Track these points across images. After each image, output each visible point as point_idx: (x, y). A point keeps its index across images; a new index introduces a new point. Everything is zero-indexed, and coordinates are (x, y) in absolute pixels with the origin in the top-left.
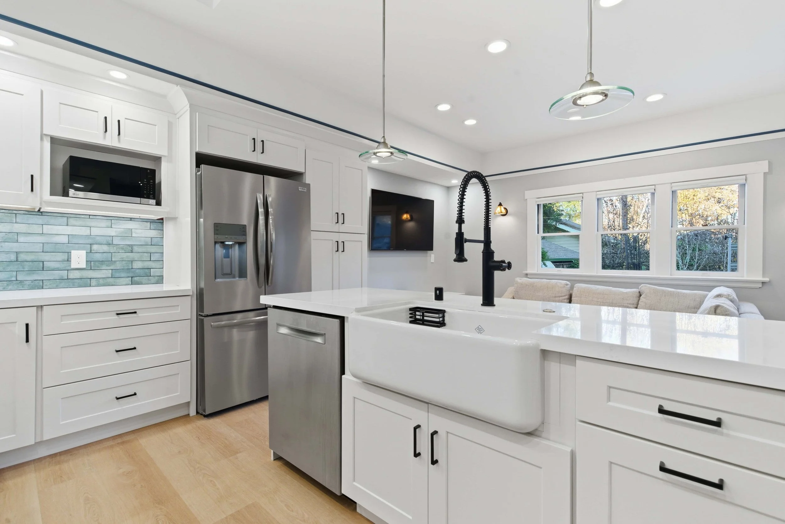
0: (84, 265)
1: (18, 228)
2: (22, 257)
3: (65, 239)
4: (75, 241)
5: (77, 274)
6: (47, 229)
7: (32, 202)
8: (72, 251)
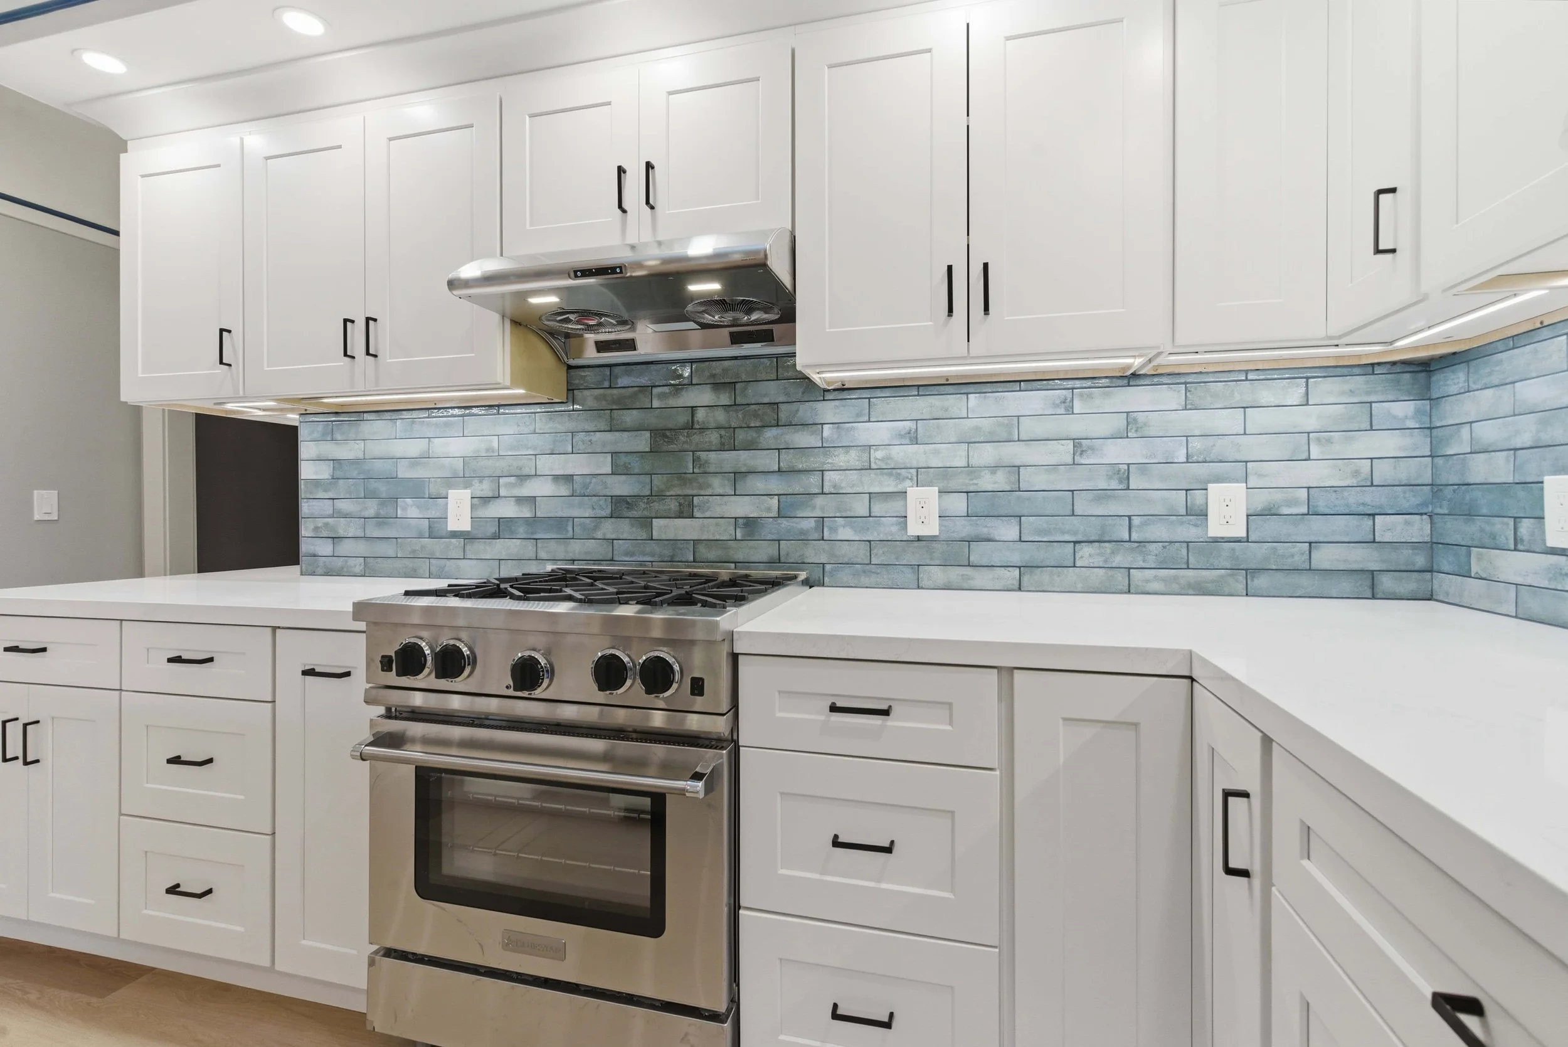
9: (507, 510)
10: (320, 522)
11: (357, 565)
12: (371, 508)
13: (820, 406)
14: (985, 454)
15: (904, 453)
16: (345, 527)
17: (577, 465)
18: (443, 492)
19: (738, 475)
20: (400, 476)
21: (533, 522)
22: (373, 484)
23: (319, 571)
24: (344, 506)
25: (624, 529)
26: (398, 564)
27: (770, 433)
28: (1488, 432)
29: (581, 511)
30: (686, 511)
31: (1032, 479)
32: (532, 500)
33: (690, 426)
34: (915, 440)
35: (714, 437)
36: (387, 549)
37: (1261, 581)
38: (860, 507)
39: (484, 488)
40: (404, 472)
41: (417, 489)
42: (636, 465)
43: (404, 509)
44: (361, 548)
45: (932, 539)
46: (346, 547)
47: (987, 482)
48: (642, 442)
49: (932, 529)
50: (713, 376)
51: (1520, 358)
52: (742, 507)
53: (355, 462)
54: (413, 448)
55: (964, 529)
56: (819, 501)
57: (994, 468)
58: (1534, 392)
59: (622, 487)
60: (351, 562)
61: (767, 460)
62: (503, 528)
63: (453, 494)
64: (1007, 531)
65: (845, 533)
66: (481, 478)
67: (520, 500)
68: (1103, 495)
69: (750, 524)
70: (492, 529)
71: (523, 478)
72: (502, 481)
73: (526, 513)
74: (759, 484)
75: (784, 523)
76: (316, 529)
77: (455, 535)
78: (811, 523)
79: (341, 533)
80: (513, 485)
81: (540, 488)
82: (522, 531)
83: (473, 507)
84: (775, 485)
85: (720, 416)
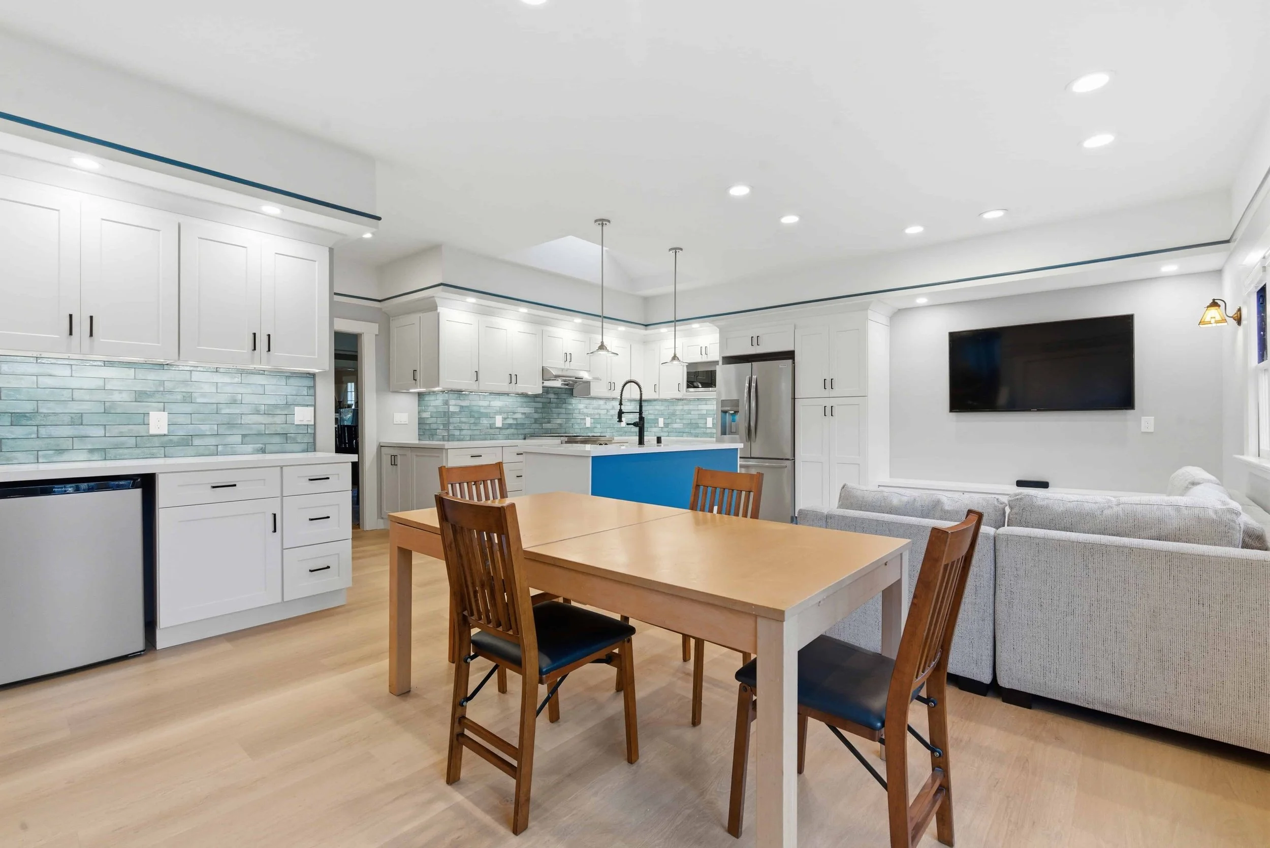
0: (711, 426)
1: (691, 407)
2: (693, 421)
3: (705, 412)
4: (708, 413)
5: (708, 431)
6: (700, 407)
7: (679, 395)
8: (708, 418)
9: (510, 421)
10: (456, 425)
11: (468, 438)
12: (472, 420)
13: (572, 400)
14: (596, 411)
15: (585, 411)
16: (463, 426)
17: (527, 410)
18: (494, 416)
19: (559, 414)
20: (481, 411)
21: (517, 424)
22: (473, 413)
23: (455, 440)
24: (463, 420)
25: (537, 426)
26: (481, 437)
27: (564, 405)
28: (650, 412)
29: (527, 422)
30: (549, 422)
31: (602, 417)
32: (516, 419)
33: (550, 403)
34: (587, 408)
35: (554, 405)
36: (477, 432)
37: (627, 434)
38: (579, 421)
39: (505, 415)
40: (482, 410)
41: (487, 415)
42: (540, 411)
43: (482, 421)
44: (469, 432)
45: (589, 428)
46: (464, 432)
47: (597, 417)
48: (540, 405)
49: (589, 426)
50: (554, 391)
51: (655, 403)
52: (559, 421)
53: (466, 407)
54: (485, 403)
55: (593, 425)
56: (572, 420)
57: (597, 414)
58: (658, 407)
59: (536, 416)
60: (466, 437)
61: (563, 411)
62: (510, 426)
63: (497, 417)
64: (599, 426)
65: (577, 427)
66: (504, 413)
67: (513, 419)
68: (610, 419)
69: (560, 425)
70: (507, 426)
71: (514, 413)
72: (509, 414)
73: (515, 422)
74: (561, 416)
75: (567, 425)
76: (454, 427)
77: (497, 428)
78: (571, 425)
79: (463, 428)
80: (512, 415)
81: (519, 416)
82: (514, 427)
83: (502, 421)
84: (565, 416)
85: (555, 400)
